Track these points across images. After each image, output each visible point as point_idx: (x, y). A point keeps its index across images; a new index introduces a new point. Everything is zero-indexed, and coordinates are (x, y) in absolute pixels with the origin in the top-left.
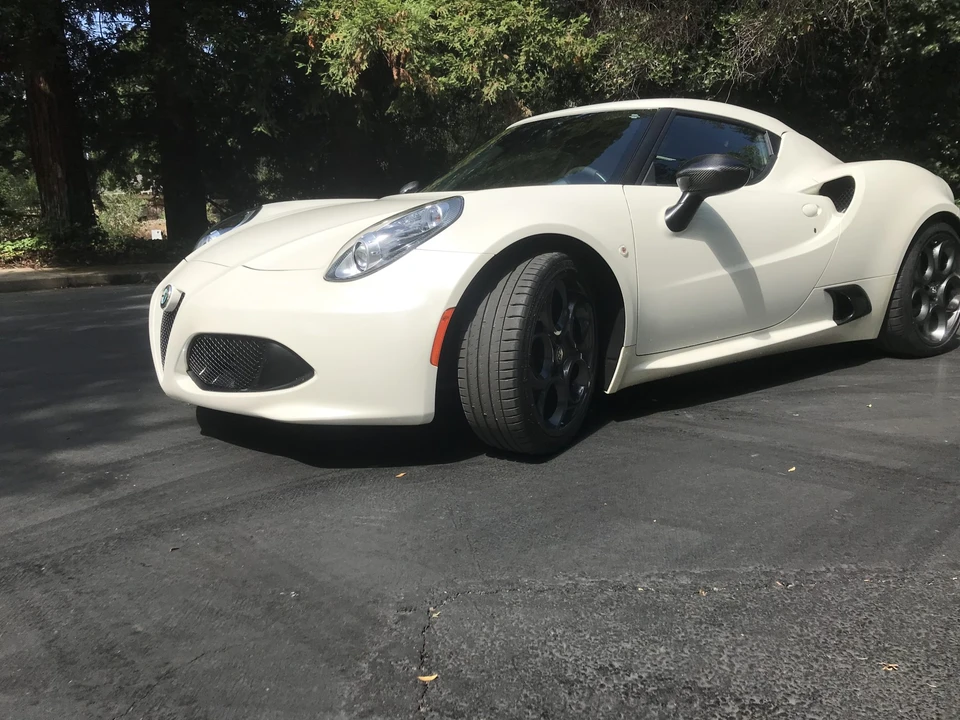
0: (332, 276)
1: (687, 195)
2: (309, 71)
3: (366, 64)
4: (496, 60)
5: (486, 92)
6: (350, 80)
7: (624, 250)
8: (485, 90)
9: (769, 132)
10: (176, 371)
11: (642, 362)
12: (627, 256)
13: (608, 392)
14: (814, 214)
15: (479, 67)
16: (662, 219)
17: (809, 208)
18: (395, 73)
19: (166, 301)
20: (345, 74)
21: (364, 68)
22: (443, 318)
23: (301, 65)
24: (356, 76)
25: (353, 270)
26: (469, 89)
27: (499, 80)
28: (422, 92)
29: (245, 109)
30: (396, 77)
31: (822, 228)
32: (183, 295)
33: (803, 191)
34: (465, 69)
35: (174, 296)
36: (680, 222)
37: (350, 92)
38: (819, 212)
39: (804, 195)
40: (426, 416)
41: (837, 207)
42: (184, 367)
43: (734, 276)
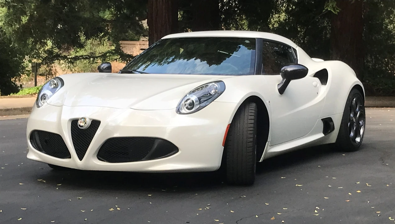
0: (179, 111)
1: (285, 80)
7: (269, 102)
9: (293, 48)
11: (270, 149)
12: (270, 104)
13: (260, 161)
16: (277, 89)
17: (314, 83)
22: (227, 128)
31: (319, 93)
36: (282, 90)
38: (318, 85)
41: (321, 83)
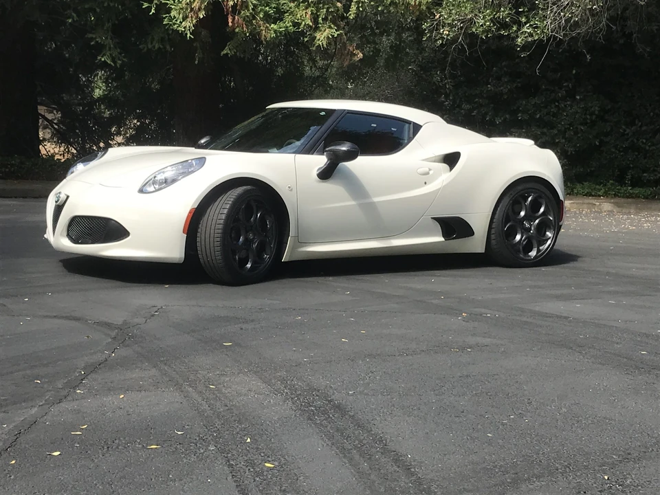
0: (141, 191)
1: (330, 161)
2: (153, 11)
3: (204, 13)
4: (328, 9)
5: (318, 38)
6: (188, 24)
7: (290, 187)
8: (318, 35)
9: (414, 123)
10: (61, 235)
11: (303, 247)
12: (291, 190)
13: (282, 261)
14: (428, 173)
15: (312, 13)
16: (315, 173)
17: (421, 170)
18: (230, 20)
19: (58, 200)
20: (185, 18)
21: (202, 17)
22: (190, 212)
23: (146, 5)
24: (194, 22)
25: (151, 189)
26: (303, 34)
27: (330, 27)
28: (255, 37)
29: (92, 39)
30: (230, 24)
31: (430, 183)
32: (68, 197)
33: (423, 160)
34: (299, 16)
35: (63, 197)
36: (325, 174)
37: (189, 35)
38: (431, 172)
39: (424, 162)
40: (180, 258)
41: (449, 168)
42: (65, 234)
43: (360, 205)
